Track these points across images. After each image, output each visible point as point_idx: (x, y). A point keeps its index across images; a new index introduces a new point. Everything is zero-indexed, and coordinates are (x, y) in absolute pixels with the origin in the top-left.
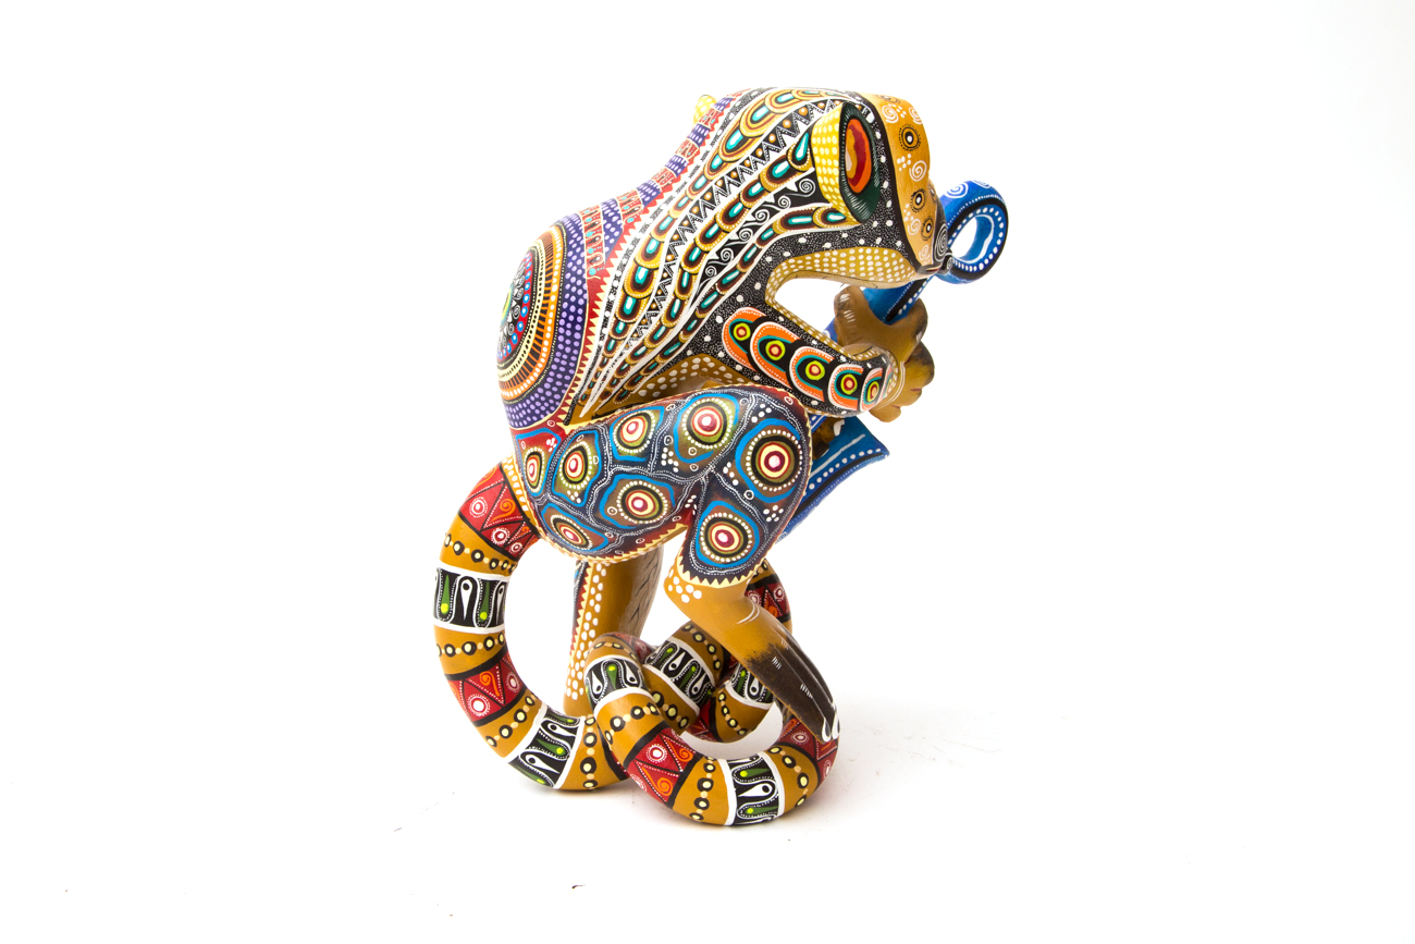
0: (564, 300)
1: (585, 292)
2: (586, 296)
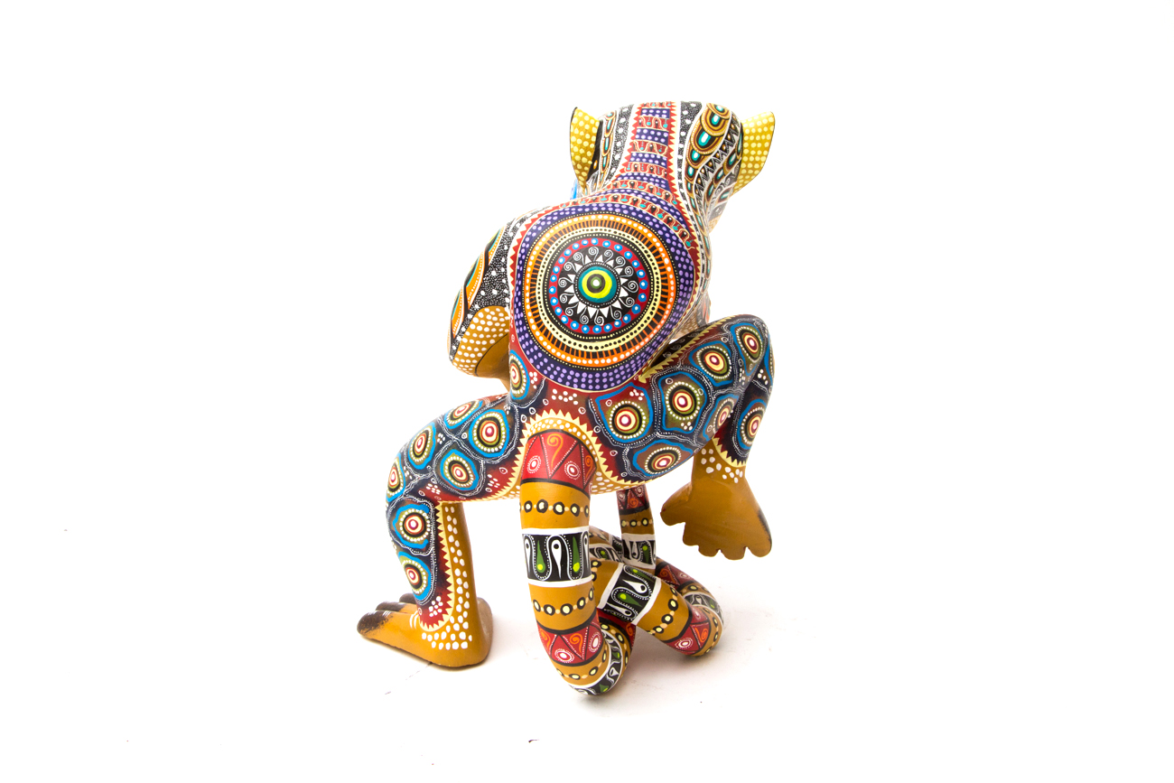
0: (678, 269)
1: (690, 260)
2: (692, 263)
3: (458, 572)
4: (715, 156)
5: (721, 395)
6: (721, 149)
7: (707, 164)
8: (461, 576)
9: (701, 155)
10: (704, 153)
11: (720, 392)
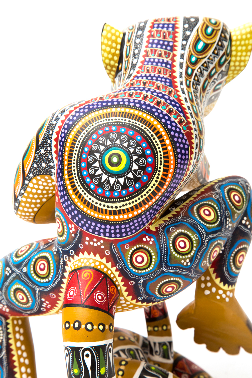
1: (186, 140)
2: (188, 143)
3: (23, 369)
4: (209, 59)
5: (212, 238)
6: (213, 53)
7: (203, 65)
8: (26, 372)
9: (198, 59)
10: (200, 57)
11: (212, 236)
